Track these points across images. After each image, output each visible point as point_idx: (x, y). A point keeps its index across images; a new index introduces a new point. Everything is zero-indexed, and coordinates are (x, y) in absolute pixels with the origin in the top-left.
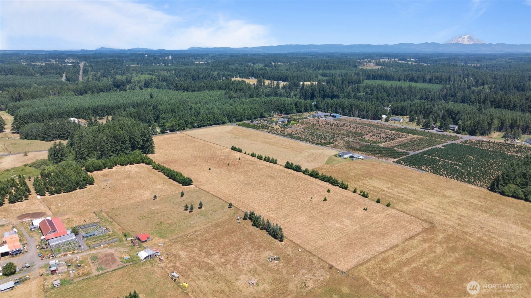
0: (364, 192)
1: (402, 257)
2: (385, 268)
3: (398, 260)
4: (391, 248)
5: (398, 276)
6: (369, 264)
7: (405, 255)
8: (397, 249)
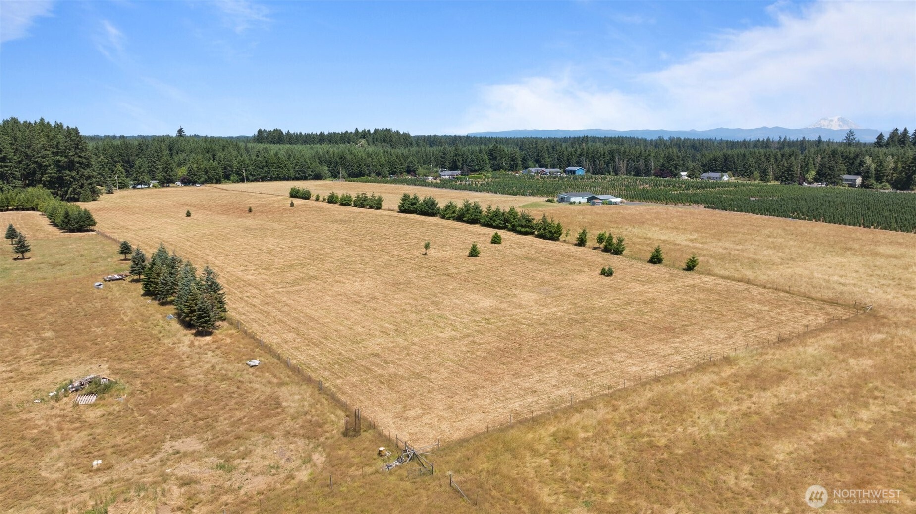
0: (610, 238)
1: (754, 399)
2: (663, 442)
3: (735, 408)
4: (700, 368)
5: (744, 484)
6: (576, 418)
7: (769, 393)
8: (727, 372)
